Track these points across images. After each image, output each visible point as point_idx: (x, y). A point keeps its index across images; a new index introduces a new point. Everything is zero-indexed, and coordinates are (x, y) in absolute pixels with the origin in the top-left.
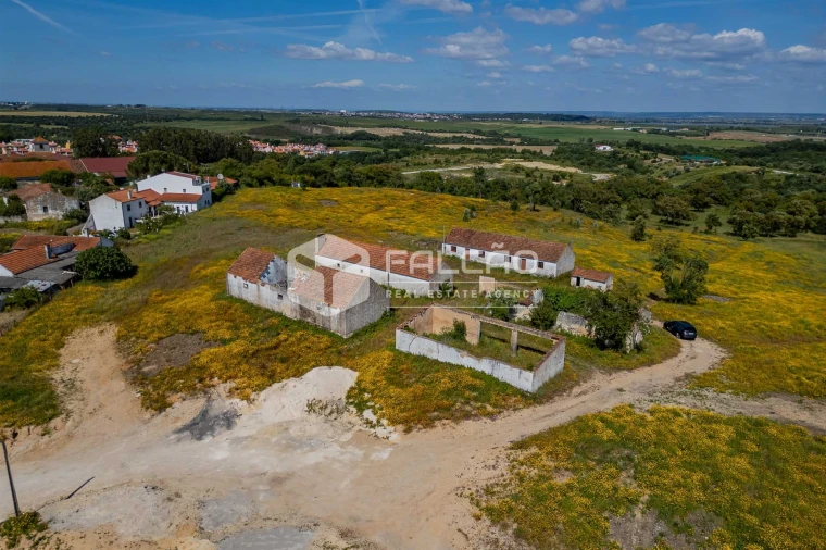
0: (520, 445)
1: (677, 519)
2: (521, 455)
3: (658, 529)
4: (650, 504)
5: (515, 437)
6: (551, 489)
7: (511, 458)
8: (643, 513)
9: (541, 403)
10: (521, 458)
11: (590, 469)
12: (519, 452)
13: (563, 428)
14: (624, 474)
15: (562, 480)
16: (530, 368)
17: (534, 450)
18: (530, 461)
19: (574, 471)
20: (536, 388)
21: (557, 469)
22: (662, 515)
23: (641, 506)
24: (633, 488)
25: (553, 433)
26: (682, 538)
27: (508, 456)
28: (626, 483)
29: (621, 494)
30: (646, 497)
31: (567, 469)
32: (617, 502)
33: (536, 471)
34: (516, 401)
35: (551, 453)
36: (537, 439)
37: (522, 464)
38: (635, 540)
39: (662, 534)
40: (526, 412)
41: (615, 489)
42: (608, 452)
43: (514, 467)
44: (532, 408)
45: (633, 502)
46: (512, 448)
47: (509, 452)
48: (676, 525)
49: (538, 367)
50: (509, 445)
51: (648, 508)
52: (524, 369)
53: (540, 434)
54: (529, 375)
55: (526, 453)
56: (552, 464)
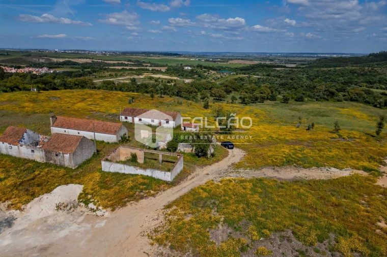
0: (168, 206)
1: (235, 225)
2: (169, 211)
3: (229, 231)
4: (224, 222)
5: (166, 203)
6: (184, 223)
7: (165, 213)
8: (222, 226)
9: (175, 186)
10: (169, 212)
11: (199, 211)
12: (168, 210)
13: (186, 195)
14: (213, 211)
15: (187, 219)
16: (169, 170)
17: (174, 207)
18: (174, 213)
19: (193, 213)
20: (172, 179)
21: (185, 214)
22: (229, 225)
23: (221, 223)
24: (217, 216)
25: (182, 198)
26: (238, 233)
27: (163, 213)
28: (214, 214)
29: (213, 220)
30: (223, 219)
31: (189, 213)
32: (212, 223)
33: (176, 217)
34: (164, 186)
35: (182, 208)
36: (176, 202)
37: (170, 215)
38: (220, 238)
39: (230, 233)
40: (169, 191)
41: (210, 218)
42: (206, 203)
43: (166, 217)
44: (171, 188)
45: (217, 222)
46: (164, 209)
47: (163, 210)
48: (235, 228)
49: (172, 170)
50: (163, 207)
51: (224, 223)
52: (166, 171)
53: (176, 200)
54: (169, 174)
55: (171, 210)
56: (183, 212)
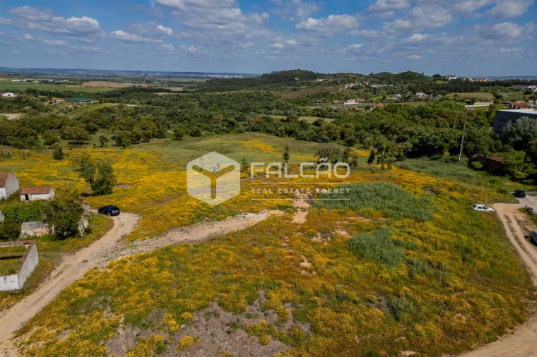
0: (24, 330)
1: (143, 321)
2: (26, 338)
3: (135, 333)
4: (126, 322)
5: (17, 326)
6: (59, 348)
7: (18, 343)
8: (124, 329)
9: (30, 293)
10: (27, 339)
11: (81, 321)
12: (23, 336)
13: (54, 303)
14: (105, 312)
15: (63, 339)
16: (12, 272)
17: (35, 329)
18: (36, 338)
19: (72, 327)
20: (22, 284)
21: (58, 333)
22: (134, 324)
23: (121, 326)
24: (114, 318)
25: (46, 310)
26: (149, 330)
27: (15, 344)
28: (108, 317)
29: (107, 325)
30: (123, 319)
31: (66, 329)
32: (106, 331)
33: (43, 342)
34: (7, 301)
35: (51, 324)
36: (37, 319)
37: (29, 343)
38: (124, 347)
39: (138, 335)
40: (19, 306)
41: (103, 324)
42: (90, 304)
43: (23, 349)
44: (23, 300)
45: (115, 326)
46: (15, 337)
47: (14, 340)
48: (144, 325)
49: (19, 269)
50: (13, 336)
51: (125, 324)
52: (6, 274)
53: (37, 315)
54: (14, 277)
55: (29, 334)
56: (54, 331)
